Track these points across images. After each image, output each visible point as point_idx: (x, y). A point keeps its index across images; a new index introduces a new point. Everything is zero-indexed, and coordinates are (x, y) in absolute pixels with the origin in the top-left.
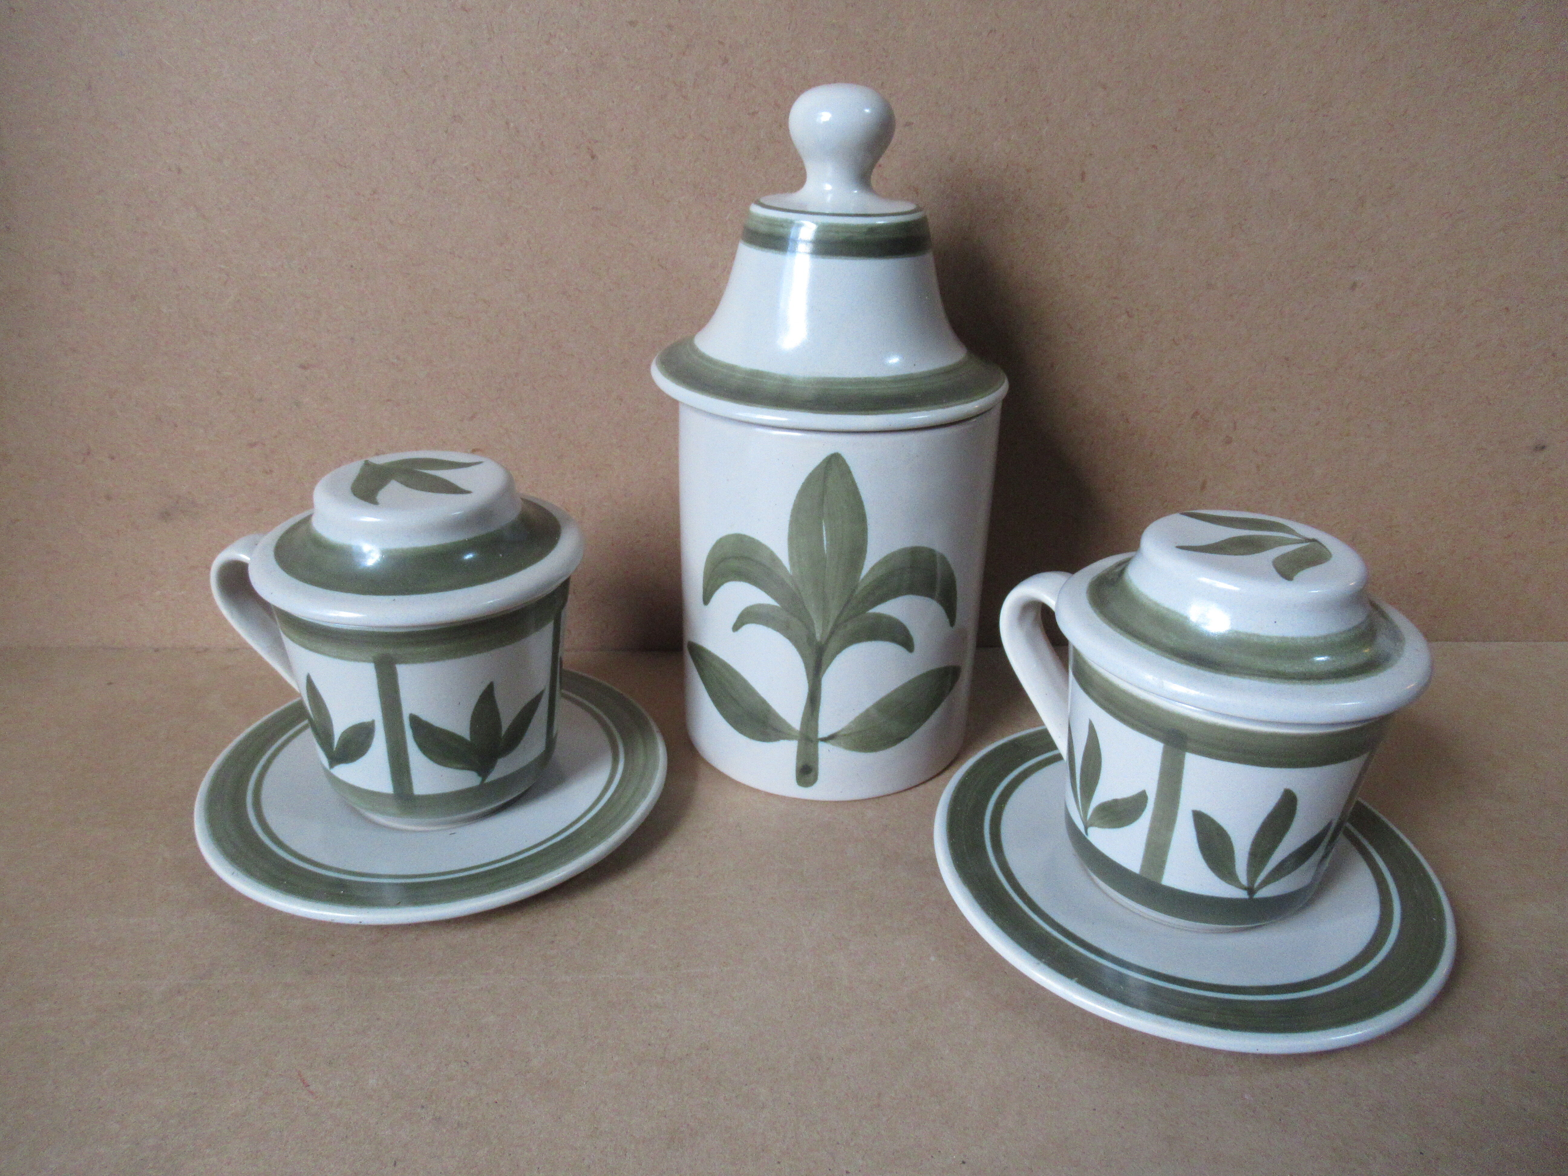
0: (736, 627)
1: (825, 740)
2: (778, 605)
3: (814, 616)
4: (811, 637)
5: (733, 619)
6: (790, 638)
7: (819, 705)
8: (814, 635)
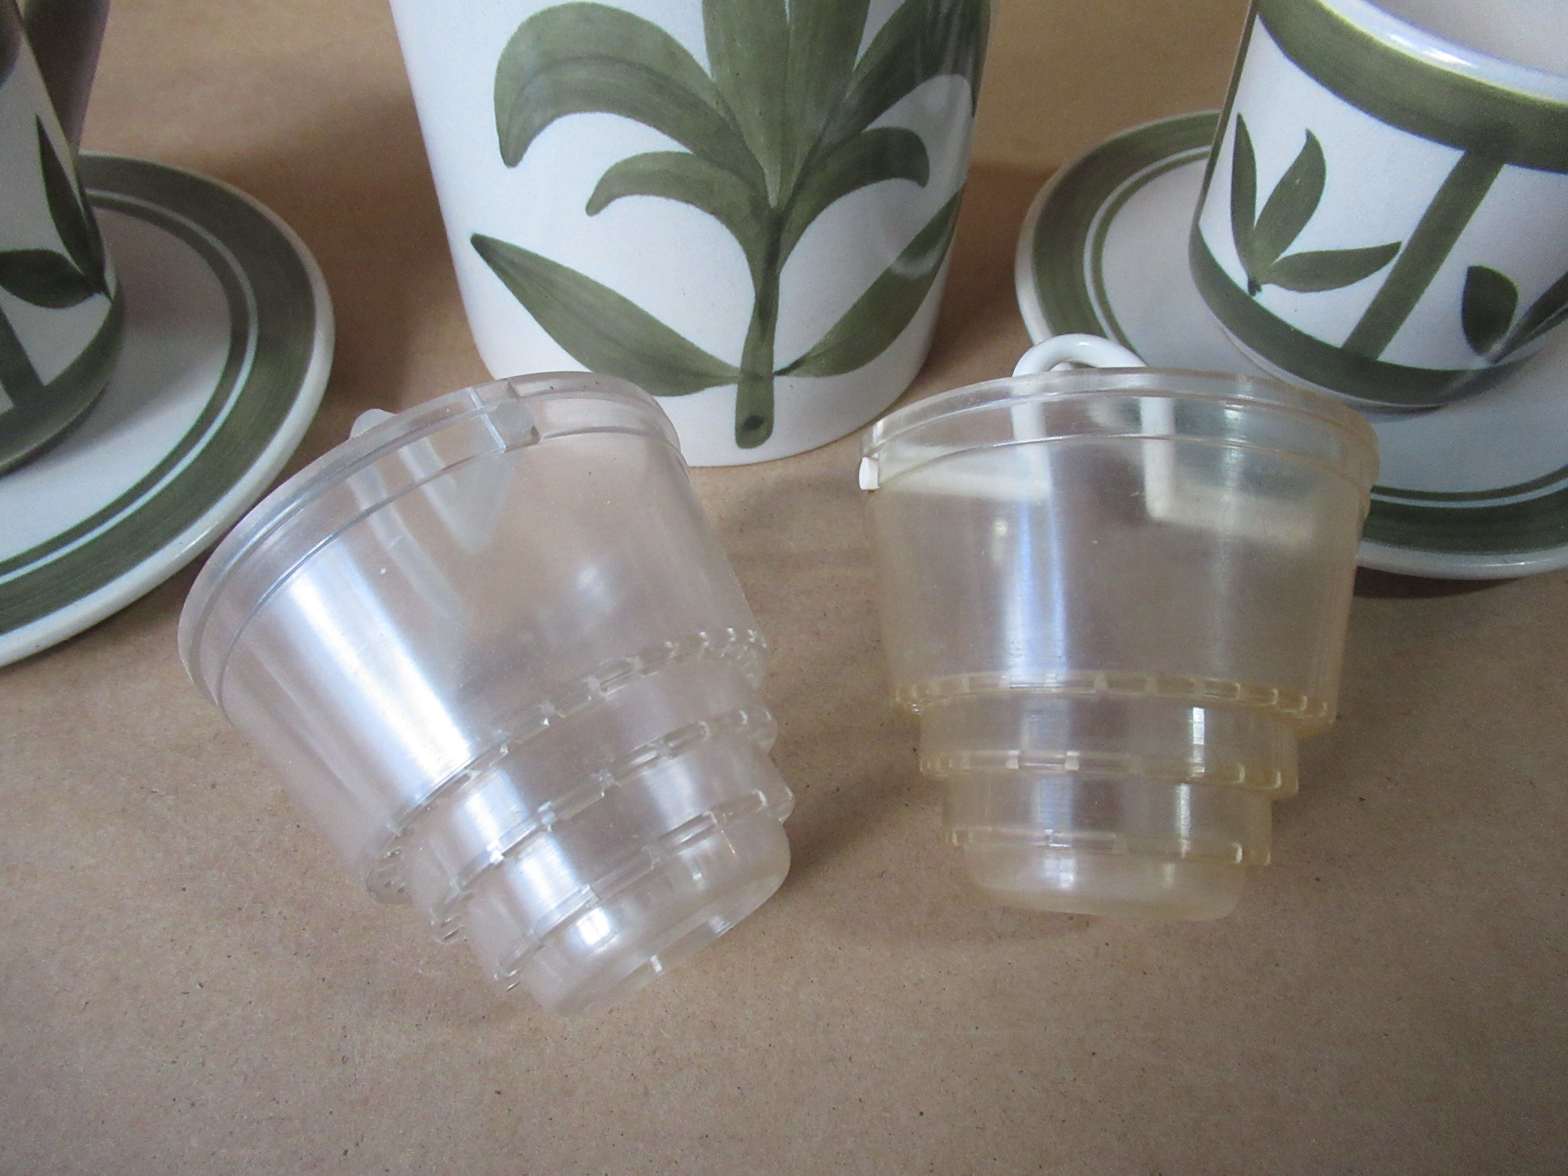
0: (595, 206)
1: (783, 372)
2: (688, 151)
3: (762, 159)
4: (758, 202)
5: (588, 191)
6: (715, 212)
7: (775, 319)
8: (766, 198)
